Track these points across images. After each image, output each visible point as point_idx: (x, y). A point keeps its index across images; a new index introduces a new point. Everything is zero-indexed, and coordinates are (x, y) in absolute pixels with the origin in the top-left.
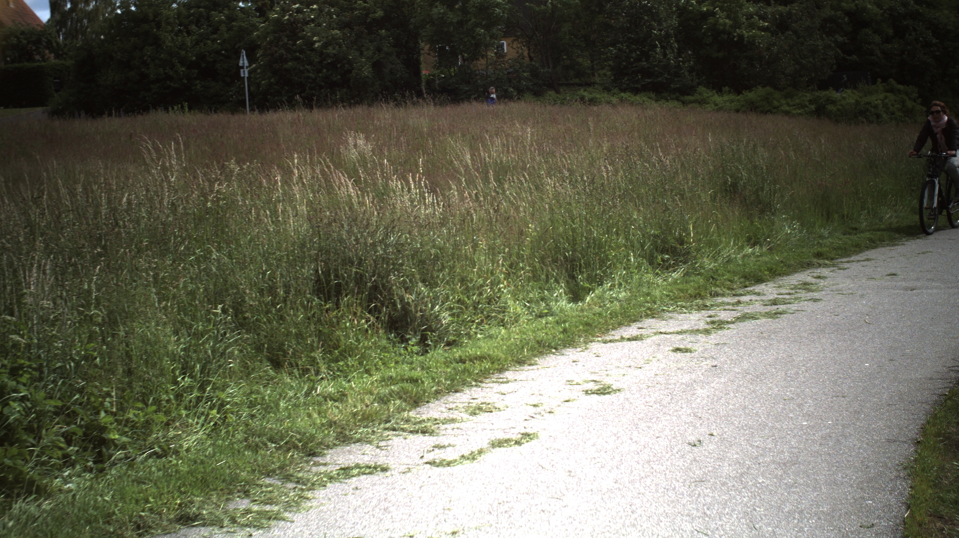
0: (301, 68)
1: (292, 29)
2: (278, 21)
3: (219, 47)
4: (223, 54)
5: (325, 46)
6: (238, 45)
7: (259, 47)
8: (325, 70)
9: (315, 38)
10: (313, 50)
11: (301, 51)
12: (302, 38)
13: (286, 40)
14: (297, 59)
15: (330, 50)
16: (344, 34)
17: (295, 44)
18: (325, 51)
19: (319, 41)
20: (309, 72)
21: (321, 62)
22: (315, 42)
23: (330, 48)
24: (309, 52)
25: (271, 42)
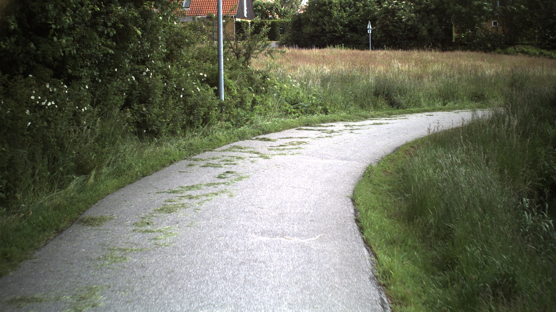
0: (396, 30)
1: (393, 12)
2: (386, 8)
3: (359, 18)
4: (360, 22)
5: (408, 20)
6: (368, 18)
7: (377, 19)
8: (406, 32)
9: (403, 17)
10: (402, 22)
11: (397, 22)
12: (397, 16)
13: (390, 17)
14: (394, 26)
15: (410, 23)
16: (416, 16)
17: (393, 19)
18: (407, 23)
19: (405, 18)
20: (399, 32)
21: (405, 28)
22: (403, 19)
23: (410, 22)
24: (400, 23)
25: (383, 18)
